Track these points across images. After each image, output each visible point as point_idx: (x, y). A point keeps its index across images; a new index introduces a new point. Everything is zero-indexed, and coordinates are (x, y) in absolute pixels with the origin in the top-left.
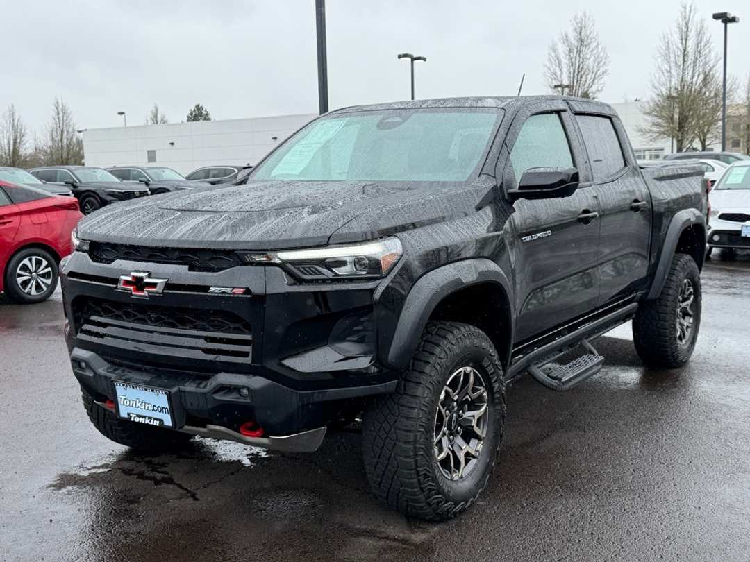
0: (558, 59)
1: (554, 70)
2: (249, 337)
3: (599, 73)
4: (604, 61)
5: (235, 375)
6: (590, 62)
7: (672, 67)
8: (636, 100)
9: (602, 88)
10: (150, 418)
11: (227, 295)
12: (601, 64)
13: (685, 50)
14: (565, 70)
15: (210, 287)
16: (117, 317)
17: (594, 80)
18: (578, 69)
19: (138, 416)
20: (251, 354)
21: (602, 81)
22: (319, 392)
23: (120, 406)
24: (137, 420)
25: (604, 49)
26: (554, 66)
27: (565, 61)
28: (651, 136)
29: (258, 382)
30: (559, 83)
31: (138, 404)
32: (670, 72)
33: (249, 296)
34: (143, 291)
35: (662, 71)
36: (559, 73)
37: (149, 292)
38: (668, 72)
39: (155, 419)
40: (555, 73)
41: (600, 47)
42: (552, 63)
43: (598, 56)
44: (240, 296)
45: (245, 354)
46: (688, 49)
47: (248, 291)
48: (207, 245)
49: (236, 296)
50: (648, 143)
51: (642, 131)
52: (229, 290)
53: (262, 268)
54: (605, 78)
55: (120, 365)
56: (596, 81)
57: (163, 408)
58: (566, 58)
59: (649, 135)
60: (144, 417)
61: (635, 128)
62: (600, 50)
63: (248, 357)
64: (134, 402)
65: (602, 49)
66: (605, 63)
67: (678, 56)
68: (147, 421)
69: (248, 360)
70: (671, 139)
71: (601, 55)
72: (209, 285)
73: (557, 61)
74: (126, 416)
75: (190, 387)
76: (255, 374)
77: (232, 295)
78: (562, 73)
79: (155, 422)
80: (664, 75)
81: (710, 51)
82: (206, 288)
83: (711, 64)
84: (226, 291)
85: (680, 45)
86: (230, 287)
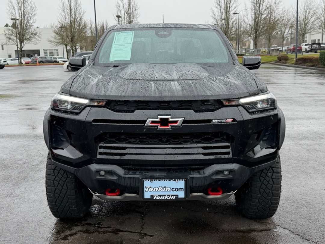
0: (13, 6)
1: (12, 11)
2: (228, 144)
3: (33, 14)
4: (34, 9)
5: (223, 165)
6: (28, 9)
7: (66, 14)
8: (37, 28)
9: (35, 21)
10: (169, 196)
11: (223, 123)
12: (34, 10)
13: (70, 7)
14: (17, 12)
15: (212, 120)
16: (130, 143)
17: (31, 17)
18: (23, 12)
19: (159, 196)
20: (231, 153)
21: (35, 18)
22: (258, 167)
23: (145, 192)
24: (158, 198)
25: (34, 3)
26: (11, 10)
27: (16, 8)
28: (55, 44)
29: (234, 166)
30: (14, 18)
31: (160, 189)
32: (65, 16)
33: (235, 123)
34: (168, 126)
35: (62, 15)
36: (14, 13)
37: (171, 126)
38: (64, 16)
39: (172, 196)
40: (13, 13)
41: (32, 2)
42: (10, 9)
43: (32, 6)
44: (230, 123)
45: (228, 153)
46: (72, 7)
47: (234, 120)
48: (204, 98)
49: (228, 123)
50: (54, 47)
51: (50, 41)
52: (224, 120)
53: (236, 108)
54: (36, 17)
55: (138, 170)
56: (32, 18)
57: (179, 189)
58: (16, 6)
59: (53, 43)
60: (165, 196)
61: (47, 40)
62: (32, 4)
63: (230, 154)
64: (157, 189)
65: (33, 3)
66: (35, 10)
67: (68, 9)
68: (166, 197)
69: (230, 156)
70: (62, 45)
71: (33, 6)
72: (211, 119)
73: (13, 7)
74: (149, 197)
75: (196, 175)
76: (233, 163)
77: (226, 123)
78: (16, 13)
79: (172, 197)
80: (63, 17)
81: (81, 8)
82: (210, 121)
83: (82, 14)
84: (222, 121)
85: (69, 5)
86: (225, 119)
